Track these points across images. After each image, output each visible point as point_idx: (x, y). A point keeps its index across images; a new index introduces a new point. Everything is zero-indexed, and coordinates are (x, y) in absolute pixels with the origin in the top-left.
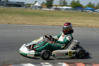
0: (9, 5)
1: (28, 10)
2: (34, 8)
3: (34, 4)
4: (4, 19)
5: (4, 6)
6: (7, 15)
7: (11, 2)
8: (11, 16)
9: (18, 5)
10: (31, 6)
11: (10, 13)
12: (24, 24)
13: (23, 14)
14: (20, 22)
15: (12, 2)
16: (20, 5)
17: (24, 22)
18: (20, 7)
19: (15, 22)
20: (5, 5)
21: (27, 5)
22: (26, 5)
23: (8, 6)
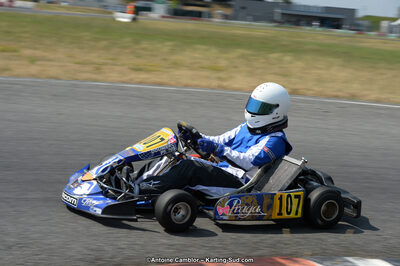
0: (293, 19)
1: (370, 41)
2: (393, 36)
3: (395, 20)
4: (275, 74)
5: (275, 21)
6: (288, 58)
7: (301, 6)
8: (300, 64)
9: (331, 20)
10: (385, 24)
11: (297, 50)
12: (353, 97)
13: (348, 56)
14: (339, 91)
15: (305, 6)
16: (338, 20)
17: (355, 88)
18: (338, 27)
19: (317, 89)
20: (278, 17)
21: (365, 23)
22: (360, 22)
23: (289, 22)
